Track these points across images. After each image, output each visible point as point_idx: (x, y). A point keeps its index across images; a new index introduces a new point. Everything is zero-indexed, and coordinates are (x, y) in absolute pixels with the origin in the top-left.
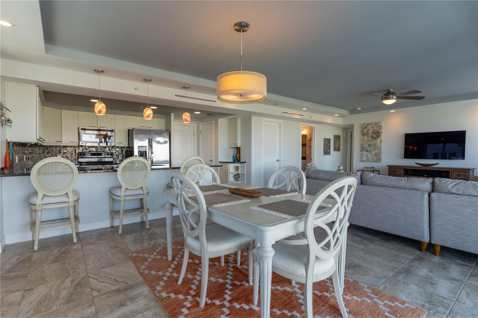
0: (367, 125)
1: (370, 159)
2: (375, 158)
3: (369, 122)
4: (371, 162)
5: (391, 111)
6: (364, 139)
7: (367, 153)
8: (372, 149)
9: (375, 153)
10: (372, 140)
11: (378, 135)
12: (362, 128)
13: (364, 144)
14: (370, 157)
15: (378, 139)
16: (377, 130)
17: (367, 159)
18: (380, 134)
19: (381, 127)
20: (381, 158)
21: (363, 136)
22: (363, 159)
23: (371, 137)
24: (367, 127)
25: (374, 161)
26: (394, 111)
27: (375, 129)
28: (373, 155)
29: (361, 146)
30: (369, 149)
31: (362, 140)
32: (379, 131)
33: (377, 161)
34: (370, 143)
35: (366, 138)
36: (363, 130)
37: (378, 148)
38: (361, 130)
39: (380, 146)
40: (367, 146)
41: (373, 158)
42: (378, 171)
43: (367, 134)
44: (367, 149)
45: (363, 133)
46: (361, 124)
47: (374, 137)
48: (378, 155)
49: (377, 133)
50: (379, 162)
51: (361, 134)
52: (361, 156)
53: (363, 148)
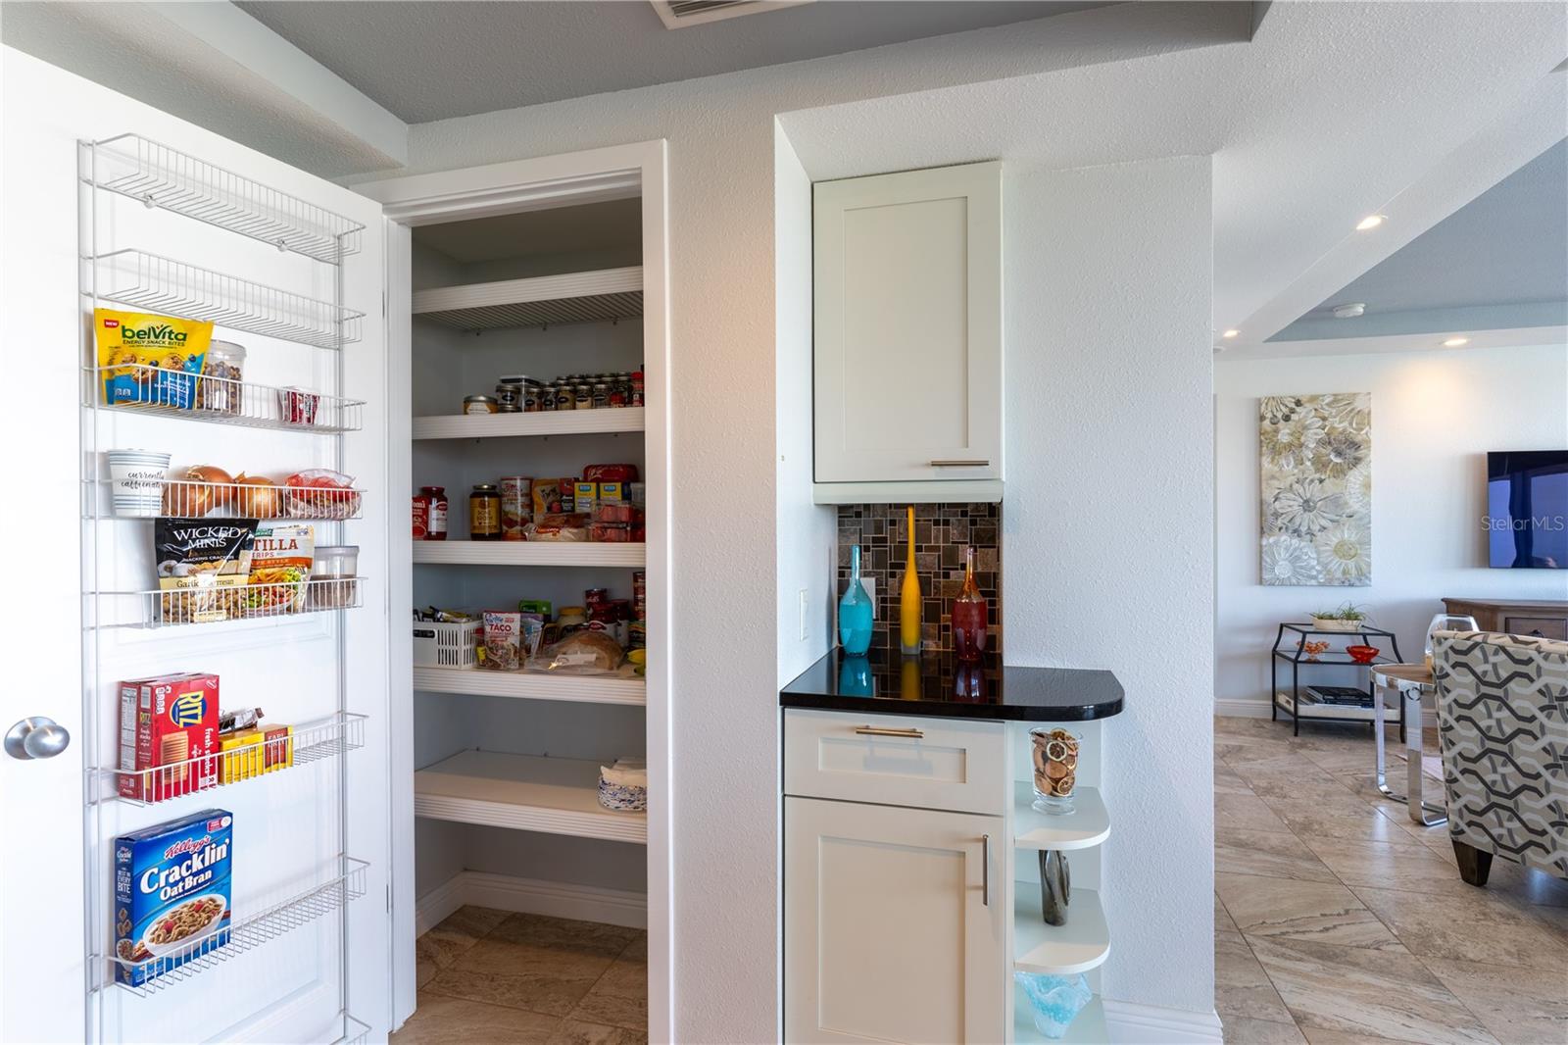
0: (1293, 406)
1: (1315, 573)
2: (1336, 565)
3: (1303, 391)
4: (1321, 585)
6: (1277, 475)
7: (1295, 541)
8: (1324, 523)
9: (1335, 540)
10: (1321, 481)
11: (1351, 453)
12: (1262, 418)
13: (1277, 499)
14: (1314, 563)
15: (1351, 473)
16: (1344, 431)
17: (1295, 572)
18: (1360, 453)
19: (1363, 418)
20: (1369, 565)
21: (1273, 459)
22: (1277, 571)
23: (1313, 464)
24: (1293, 416)
25: (1336, 583)
27: (1336, 425)
28: (1326, 551)
29: (1265, 507)
30: (1305, 524)
31: (1263, 478)
32: (1358, 439)
33: (1347, 583)
34: (1308, 496)
35: (1291, 467)
36: (1269, 429)
37: (1351, 516)
38: (1261, 429)
39: (1363, 511)
40: (1296, 506)
41: (1325, 566)
42: (1390, 638)
43: (1295, 447)
44: (1298, 523)
45: (1270, 446)
46: (1259, 400)
47: (1331, 466)
48: (1352, 552)
49: (1344, 447)
50: (1358, 583)
51: (1261, 447)
52: (1261, 557)
53: (1271, 519)
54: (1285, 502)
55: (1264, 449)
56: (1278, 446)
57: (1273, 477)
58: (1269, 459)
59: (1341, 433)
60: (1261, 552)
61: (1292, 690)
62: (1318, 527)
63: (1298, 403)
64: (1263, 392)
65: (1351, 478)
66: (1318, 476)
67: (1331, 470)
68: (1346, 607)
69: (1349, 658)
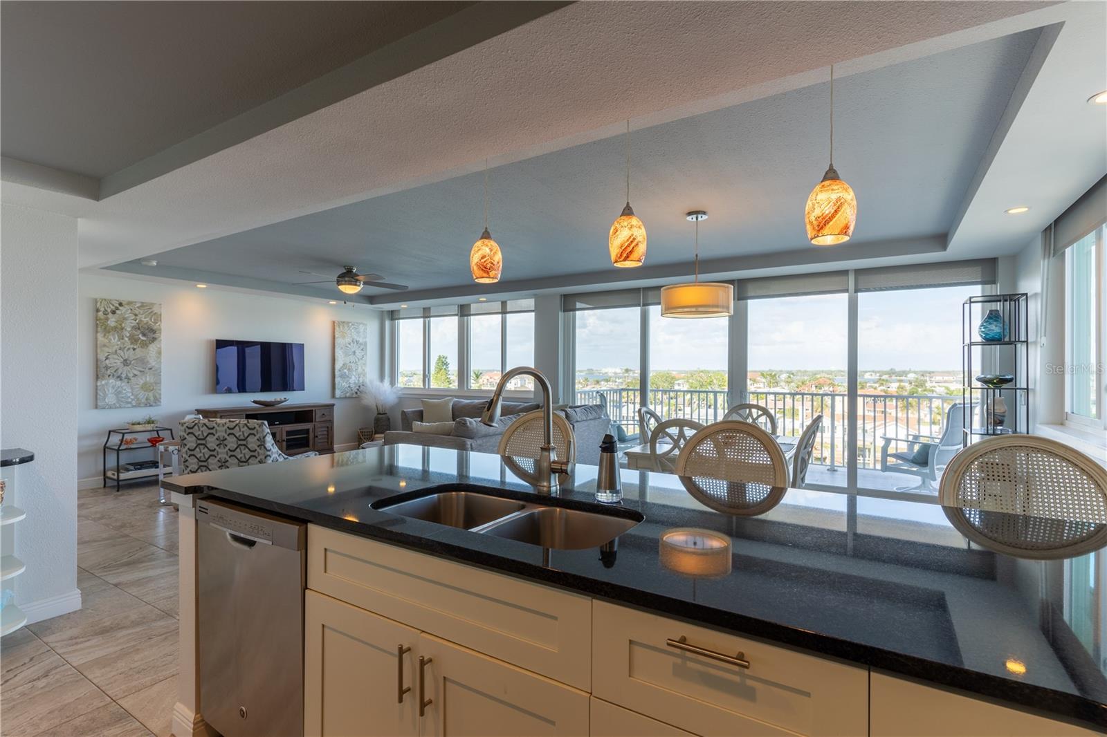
0: (118, 305)
1: (130, 400)
2: (142, 395)
3: (124, 298)
4: (133, 407)
5: (198, 286)
6: (107, 344)
7: (119, 383)
8: (136, 372)
9: (142, 382)
10: (134, 349)
11: (151, 335)
12: (98, 311)
13: (107, 358)
14: (129, 395)
15: (151, 345)
16: (147, 323)
17: (118, 400)
18: (156, 335)
19: (158, 318)
20: (160, 394)
21: (105, 335)
22: (107, 400)
23: (129, 339)
24: (117, 312)
25: (142, 405)
26: (204, 286)
27: (143, 319)
28: (137, 388)
29: (99, 363)
30: (124, 373)
31: (98, 346)
32: (155, 328)
33: (148, 405)
34: (126, 357)
35: (116, 340)
36: (102, 317)
37: (151, 369)
38: (96, 317)
39: (157, 366)
40: (119, 363)
41: (136, 396)
42: (169, 431)
43: (119, 329)
44: (120, 373)
45: (103, 327)
46: (96, 299)
47: (140, 341)
48: (151, 388)
49: (147, 331)
50: (154, 404)
51: (97, 327)
52: (97, 393)
53: (103, 370)
54: (112, 361)
55: (99, 329)
56: (108, 328)
57: (105, 346)
58: (102, 335)
59: (145, 324)
60: (97, 389)
61: (116, 467)
62: (132, 375)
63: (121, 304)
64: (98, 295)
65: (151, 349)
66: (132, 346)
67: (140, 344)
68: (147, 418)
69: (150, 444)
